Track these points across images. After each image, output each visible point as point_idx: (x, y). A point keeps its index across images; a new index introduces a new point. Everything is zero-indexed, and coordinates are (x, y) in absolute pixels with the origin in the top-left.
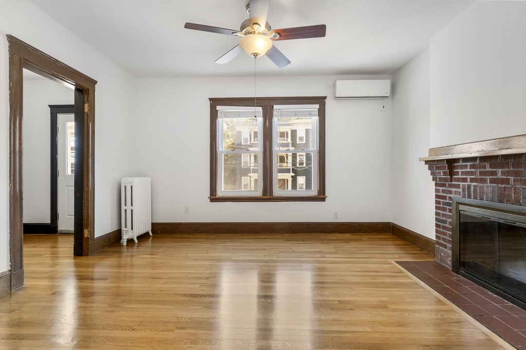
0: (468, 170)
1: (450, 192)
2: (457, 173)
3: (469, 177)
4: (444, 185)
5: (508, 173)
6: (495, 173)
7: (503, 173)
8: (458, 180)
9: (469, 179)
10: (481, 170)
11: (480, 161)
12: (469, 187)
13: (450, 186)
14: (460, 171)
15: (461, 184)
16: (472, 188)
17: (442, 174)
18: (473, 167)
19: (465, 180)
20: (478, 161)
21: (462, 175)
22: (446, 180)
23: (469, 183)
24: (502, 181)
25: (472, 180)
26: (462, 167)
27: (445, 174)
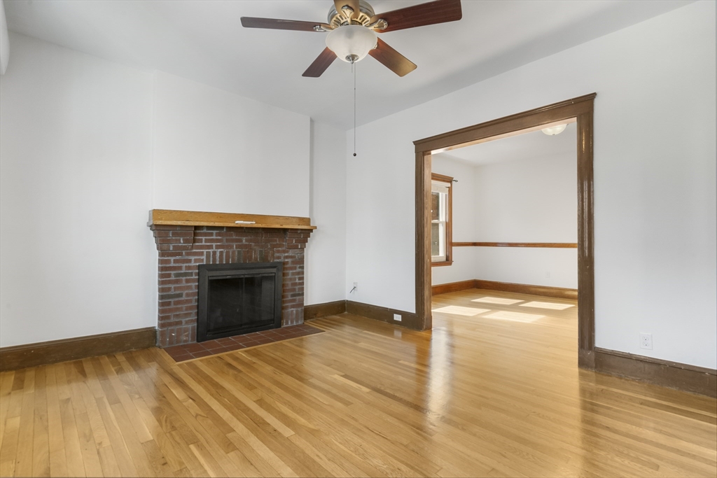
0: (214, 237)
1: (189, 261)
2: (201, 241)
3: (214, 244)
5: (251, 241)
6: (241, 241)
7: (246, 241)
8: (202, 247)
9: (214, 246)
10: (228, 238)
11: (227, 231)
12: (214, 253)
13: (188, 254)
14: (204, 238)
15: (205, 251)
16: (218, 254)
17: (182, 242)
18: (218, 235)
19: (210, 247)
20: (225, 230)
22: (185, 248)
23: (214, 249)
24: (246, 246)
25: (218, 247)
26: (206, 234)
27: (185, 241)
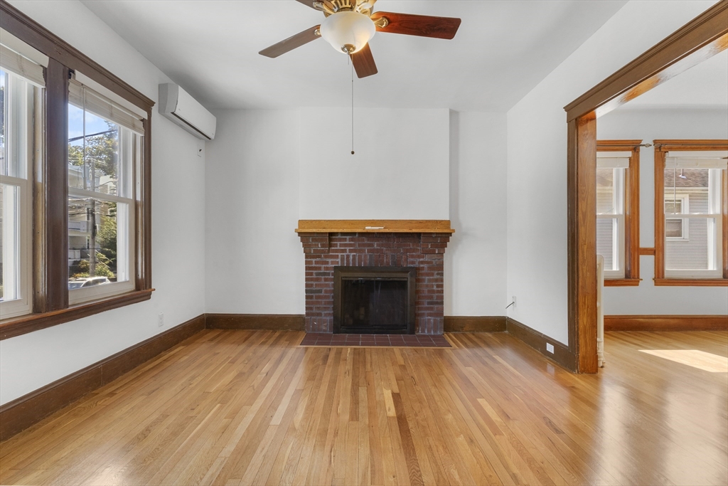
0: (347, 242)
1: (327, 263)
2: (336, 245)
3: (348, 249)
4: (319, 257)
5: (382, 245)
6: (373, 245)
8: (337, 251)
10: (360, 243)
11: (359, 236)
12: (348, 256)
13: (326, 257)
14: (338, 243)
15: (340, 254)
16: (351, 257)
17: (320, 246)
18: (351, 240)
19: (344, 251)
20: (357, 236)
21: (340, 247)
22: (323, 252)
23: (348, 253)
24: (377, 251)
25: (351, 251)
26: (340, 240)
27: (323, 246)
